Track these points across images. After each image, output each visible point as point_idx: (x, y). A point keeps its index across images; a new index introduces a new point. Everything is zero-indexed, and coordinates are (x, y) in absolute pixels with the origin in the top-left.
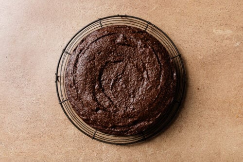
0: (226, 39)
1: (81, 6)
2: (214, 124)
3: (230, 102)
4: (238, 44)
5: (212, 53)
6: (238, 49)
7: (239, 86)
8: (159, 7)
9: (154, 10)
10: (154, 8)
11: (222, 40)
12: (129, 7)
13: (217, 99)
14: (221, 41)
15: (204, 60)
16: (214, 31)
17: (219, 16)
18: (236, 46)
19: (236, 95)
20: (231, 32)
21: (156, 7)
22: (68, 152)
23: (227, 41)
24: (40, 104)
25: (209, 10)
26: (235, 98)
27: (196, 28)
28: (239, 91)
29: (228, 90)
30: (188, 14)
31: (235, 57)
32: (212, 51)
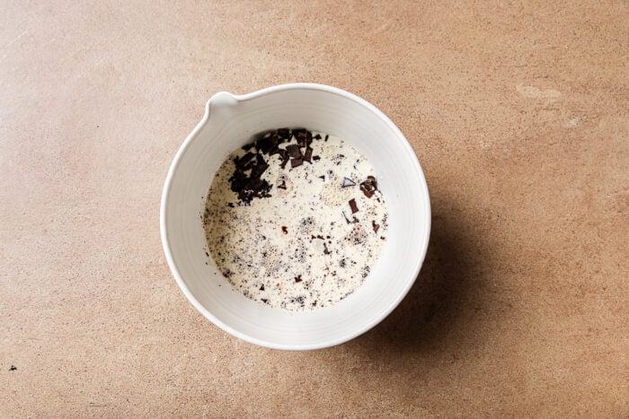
0: (547, 109)
1: (216, 9)
2: (511, 306)
3: (552, 258)
4: (573, 122)
5: (513, 137)
6: (573, 135)
7: (574, 221)
8: (393, 25)
9: (383, 32)
10: (383, 27)
11: (537, 110)
12: (325, 20)
13: (521, 247)
14: (534, 113)
15: (493, 152)
16: (519, 88)
17: (532, 55)
18: (567, 125)
19: (568, 240)
20: (559, 94)
21: (386, 25)
22: (149, 347)
23: (551, 114)
25: (509, 42)
26: (564, 248)
27: (476, 78)
28: (573, 232)
29: (547, 228)
30: (461, 46)
31: (566, 151)
32: (511, 133)
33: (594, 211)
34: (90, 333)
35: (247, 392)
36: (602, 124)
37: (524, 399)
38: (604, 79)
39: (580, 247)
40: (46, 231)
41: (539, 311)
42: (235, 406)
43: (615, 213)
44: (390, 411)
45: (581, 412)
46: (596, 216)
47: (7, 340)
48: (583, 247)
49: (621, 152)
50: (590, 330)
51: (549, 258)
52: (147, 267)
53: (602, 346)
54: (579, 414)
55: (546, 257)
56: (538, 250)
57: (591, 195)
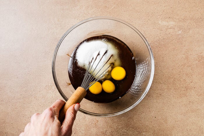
0: (170, 28)
1: (61, 8)
2: (161, 95)
3: (175, 78)
4: (180, 32)
5: (158, 39)
6: (180, 36)
7: (182, 65)
8: (116, 6)
9: (113, 9)
10: (113, 7)
12: (94, 7)
13: (163, 75)
14: (166, 30)
15: (152, 44)
16: (160, 22)
17: (164, 11)
18: (178, 33)
19: (180, 72)
20: (174, 23)
21: (114, 7)
23: (171, 30)
24: (30, 75)
25: (155, 7)
26: (179, 75)
27: (145, 21)
28: (182, 69)
29: (172, 68)
30: (139, 11)
31: (178, 42)
32: (158, 37)
33: (189, 62)
34: (31, 106)
35: (77, 123)
36: (191, 32)
37: (167, 126)
38: (190, 16)
39: (185, 74)
40: (17, 77)
41: (171, 96)
43: (197, 62)
44: (121, 129)
45: (188, 130)
46: (190, 63)
48: (186, 74)
49: (198, 41)
50: (190, 102)
51: (173, 78)
52: (46, 86)
53: (195, 107)
54: (187, 130)
55: (172, 78)
56: (169, 76)
57: (188, 56)
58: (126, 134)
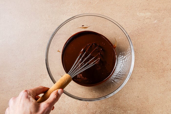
0: (147, 19)
1: (51, 5)
2: (142, 77)
3: (153, 62)
4: (155, 21)
6: (156, 25)
7: (159, 50)
8: (99, 2)
10: (96, 3)
11: (144, 19)
12: (80, 3)
13: (143, 60)
15: (132, 33)
16: (138, 14)
17: (141, 4)
18: (154, 23)
19: (157, 56)
20: (150, 14)
24: (27, 66)
26: (157, 59)
27: (125, 13)
28: (159, 54)
29: (150, 53)
30: (119, 4)
31: (154, 30)
32: (137, 27)
35: (70, 106)
36: (165, 21)
37: (149, 103)
38: (164, 7)
39: (161, 58)
40: (15, 69)
41: (151, 77)
42: (67, 110)
44: (109, 109)
45: (167, 106)
46: (166, 48)
47: (9, 97)
50: (167, 82)
52: (41, 75)
54: (166, 107)
55: (151, 62)
56: (148, 60)
57: (163, 42)
58: (113, 113)
